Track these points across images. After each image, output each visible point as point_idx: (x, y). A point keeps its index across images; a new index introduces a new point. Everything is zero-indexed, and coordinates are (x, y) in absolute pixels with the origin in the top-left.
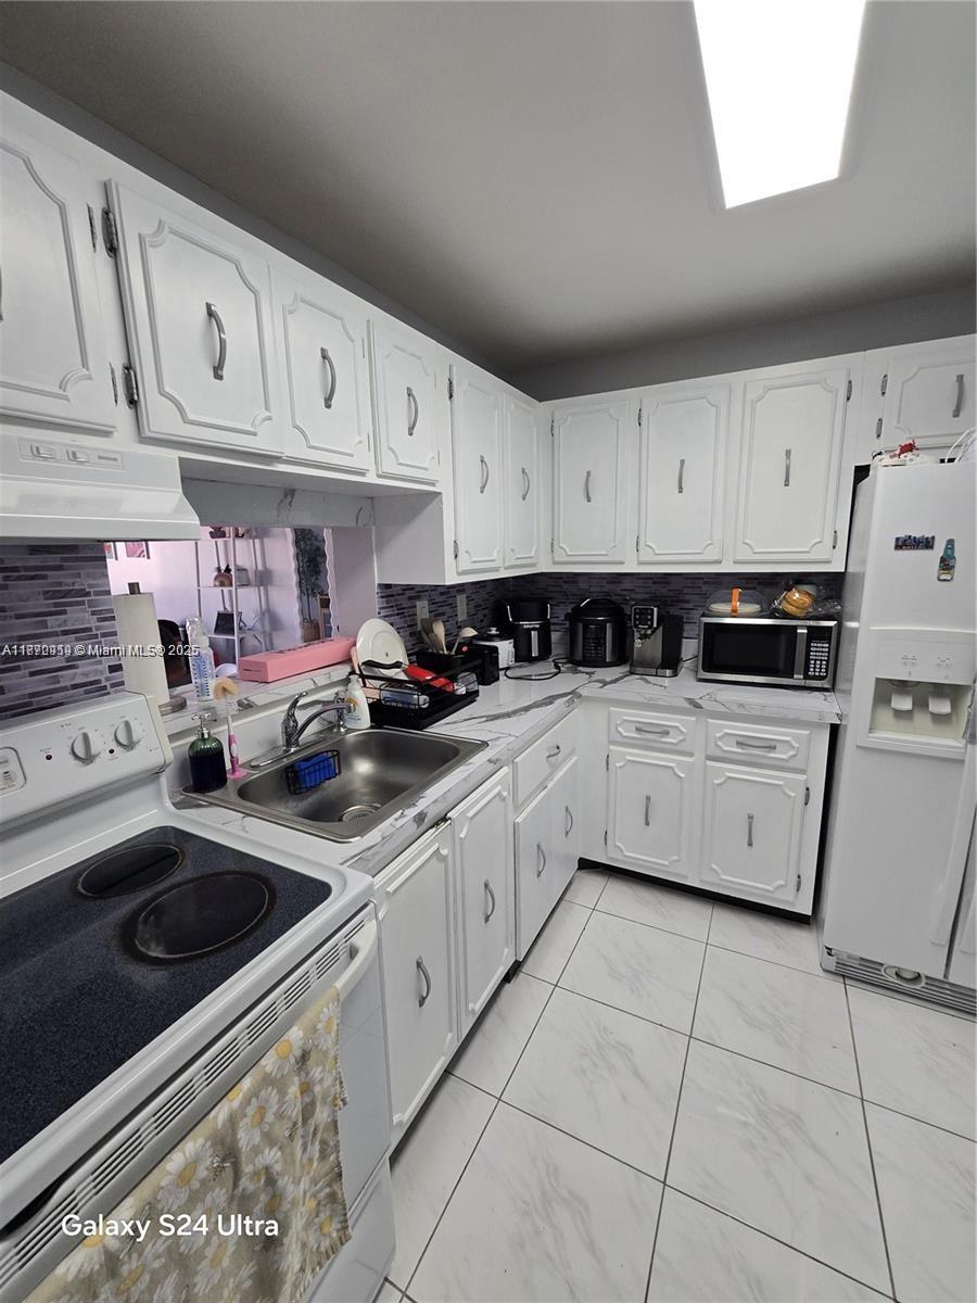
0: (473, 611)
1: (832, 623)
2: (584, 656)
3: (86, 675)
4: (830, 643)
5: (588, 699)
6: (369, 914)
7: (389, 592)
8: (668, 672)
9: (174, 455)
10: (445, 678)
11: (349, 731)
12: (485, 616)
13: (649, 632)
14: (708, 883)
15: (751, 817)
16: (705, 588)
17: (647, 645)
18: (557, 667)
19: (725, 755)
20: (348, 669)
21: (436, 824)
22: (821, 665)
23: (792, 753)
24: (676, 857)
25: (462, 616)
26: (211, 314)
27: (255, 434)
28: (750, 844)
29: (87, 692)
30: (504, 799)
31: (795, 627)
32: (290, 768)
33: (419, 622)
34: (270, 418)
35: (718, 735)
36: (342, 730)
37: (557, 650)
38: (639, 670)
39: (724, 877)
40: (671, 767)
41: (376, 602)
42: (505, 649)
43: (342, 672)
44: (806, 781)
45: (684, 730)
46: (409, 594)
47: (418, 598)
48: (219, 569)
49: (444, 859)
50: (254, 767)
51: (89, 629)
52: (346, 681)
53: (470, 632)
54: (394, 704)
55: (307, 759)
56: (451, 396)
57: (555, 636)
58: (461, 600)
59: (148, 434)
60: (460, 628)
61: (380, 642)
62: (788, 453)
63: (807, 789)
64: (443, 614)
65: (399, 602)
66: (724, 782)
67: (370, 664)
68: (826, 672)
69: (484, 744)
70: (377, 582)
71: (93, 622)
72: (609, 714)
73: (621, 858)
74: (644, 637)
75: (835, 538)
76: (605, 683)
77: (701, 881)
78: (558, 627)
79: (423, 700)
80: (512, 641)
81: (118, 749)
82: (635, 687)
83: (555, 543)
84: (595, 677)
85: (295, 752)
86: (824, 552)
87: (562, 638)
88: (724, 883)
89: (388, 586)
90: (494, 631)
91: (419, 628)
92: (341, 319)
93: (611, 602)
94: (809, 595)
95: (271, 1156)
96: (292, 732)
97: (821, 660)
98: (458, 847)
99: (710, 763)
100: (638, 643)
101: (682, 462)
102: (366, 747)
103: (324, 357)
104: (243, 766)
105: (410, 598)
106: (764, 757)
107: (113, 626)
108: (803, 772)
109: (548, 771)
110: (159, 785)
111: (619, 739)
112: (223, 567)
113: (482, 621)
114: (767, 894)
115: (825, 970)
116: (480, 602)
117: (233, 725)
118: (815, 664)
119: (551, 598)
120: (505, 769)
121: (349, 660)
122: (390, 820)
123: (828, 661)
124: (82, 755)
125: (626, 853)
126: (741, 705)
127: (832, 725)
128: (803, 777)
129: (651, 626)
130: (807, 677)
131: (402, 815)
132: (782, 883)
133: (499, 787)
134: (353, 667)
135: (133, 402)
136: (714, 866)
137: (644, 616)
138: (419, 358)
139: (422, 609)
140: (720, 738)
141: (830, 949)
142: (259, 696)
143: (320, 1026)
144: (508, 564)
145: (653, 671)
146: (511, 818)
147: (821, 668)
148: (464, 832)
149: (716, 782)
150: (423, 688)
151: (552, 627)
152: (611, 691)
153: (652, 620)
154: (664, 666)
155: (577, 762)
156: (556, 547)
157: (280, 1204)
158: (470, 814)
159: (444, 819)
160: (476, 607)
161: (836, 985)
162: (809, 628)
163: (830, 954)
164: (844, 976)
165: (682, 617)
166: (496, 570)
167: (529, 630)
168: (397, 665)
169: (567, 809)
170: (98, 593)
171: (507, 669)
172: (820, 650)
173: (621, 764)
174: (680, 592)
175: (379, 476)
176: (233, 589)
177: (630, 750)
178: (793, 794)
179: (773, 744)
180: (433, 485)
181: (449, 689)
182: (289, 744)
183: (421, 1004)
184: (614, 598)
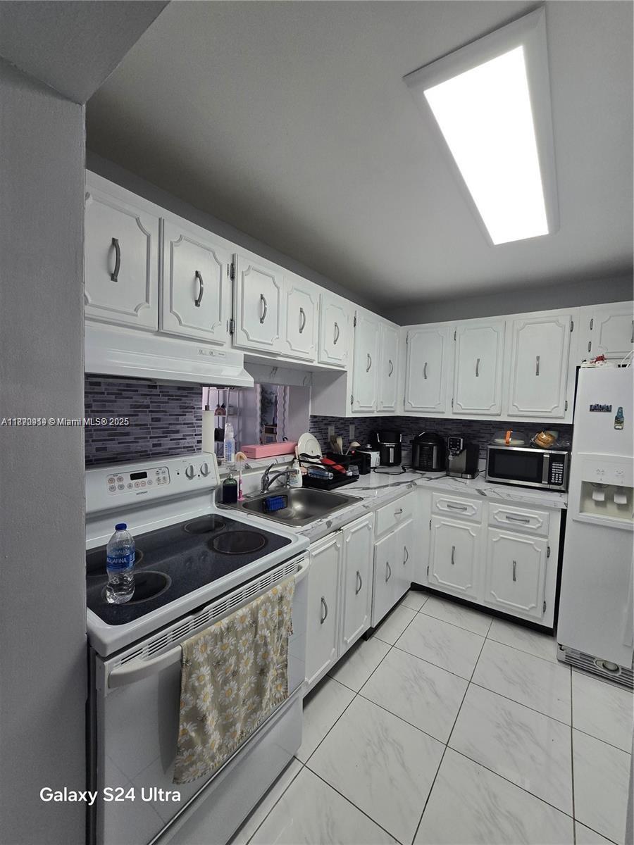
0: (357, 435)
1: (565, 453)
2: (420, 465)
3: (188, 443)
4: (563, 464)
5: (420, 487)
6: (306, 555)
7: (315, 420)
8: (469, 476)
9: (242, 353)
10: (342, 465)
11: (291, 488)
12: (364, 438)
13: (458, 452)
14: (489, 603)
15: (515, 563)
16: (493, 430)
17: (457, 460)
18: (404, 468)
19: (500, 524)
20: (292, 457)
21: (336, 531)
22: (559, 476)
23: (539, 525)
24: (470, 585)
25: (352, 436)
26: (262, 298)
27: (272, 345)
28: (514, 579)
29: (188, 451)
30: (369, 529)
31: (543, 454)
32: (264, 500)
33: (329, 437)
34: (278, 338)
35: (496, 512)
36: (288, 487)
37: (404, 462)
38: (452, 474)
39: (499, 599)
40: (468, 530)
41: (308, 424)
42: (375, 457)
43: (290, 458)
44: (548, 542)
45: (475, 508)
46: (325, 422)
47: (329, 424)
48: (218, 406)
49: (338, 549)
50: (248, 497)
51: (192, 423)
52: (293, 462)
53: (356, 444)
54: (315, 477)
55: (272, 497)
56: (355, 325)
57: (404, 453)
58: (352, 428)
59: (236, 345)
60: (350, 443)
61: (309, 444)
62: (538, 358)
63: (549, 548)
64: (342, 434)
65: (320, 426)
66: (499, 540)
67: (304, 455)
68: (562, 481)
69: (361, 499)
70: (310, 414)
71: (194, 421)
72: (432, 496)
73: (436, 583)
74: (455, 455)
75: (566, 405)
76: (431, 479)
77: (485, 602)
78: (406, 448)
79: (330, 475)
80: (379, 452)
81: (201, 475)
82: (448, 483)
83: (406, 401)
84: (425, 476)
85: (267, 493)
86: (560, 412)
87: (408, 454)
88: (499, 603)
89: (315, 417)
90: (369, 446)
91: (329, 440)
92: (309, 295)
93: (437, 435)
94: (551, 436)
95: (267, 633)
96: (266, 484)
97: (559, 474)
98: (345, 546)
99: (490, 528)
100: (451, 458)
101: (478, 360)
102: (300, 497)
103: (301, 311)
104: (243, 496)
105: (326, 424)
106: (522, 526)
107: (201, 423)
108: (546, 537)
109: (394, 522)
110: (212, 496)
111: (437, 510)
112: (221, 405)
113: (362, 441)
114: (524, 612)
115: (559, 661)
116: (362, 430)
117: (242, 476)
118: (555, 476)
119: (403, 431)
120: (371, 514)
121: (293, 453)
122: (316, 522)
123: (563, 474)
124: (189, 475)
125: (440, 581)
126: (509, 495)
127: (562, 510)
128: (546, 540)
129: (459, 449)
130: (550, 483)
131: (321, 521)
132: (534, 605)
133: (368, 522)
134: (295, 456)
135: (232, 333)
136: (493, 592)
137: (455, 444)
138: (341, 309)
139: (331, 430)
140: (496, 514)
141: (561, 645)
142: (253, 464)
143: (288, 588)
144: (378, 410)
145: (460, 475)
146: (373, 543)
147: (558, 478)
148: (349, 538)
149: (494, 540)
150: (330, 468)
151: (403, 448)
152: (433, 483)
153: (460, 445)
154: (467, 473)
155: (412, 522)
156: (406, 402)
157: (268, 657)
158: (353, 531)
159: (340, 530)
160: (360, 433)
161: (566, 670)
162: (550, 454)
163: (561, 649)
164: (571, 665)
165: (478, 446)
166: (373, 412)
167: (389, 448)
168: (317, 457)
169: (405, 548)
170: (197, 408)
171: (375, 468)
172: (557, 467)
173: (438, 526)
174: (479, 432)
175: (319, 363)
176: (226, 416)
177: (444, 518)
178: (540, 550)
179: (527, 519)
180: (343, 367)
181: (344, 472)
182: (264, 489)
183: (322, 622)
184: (440, 433)
